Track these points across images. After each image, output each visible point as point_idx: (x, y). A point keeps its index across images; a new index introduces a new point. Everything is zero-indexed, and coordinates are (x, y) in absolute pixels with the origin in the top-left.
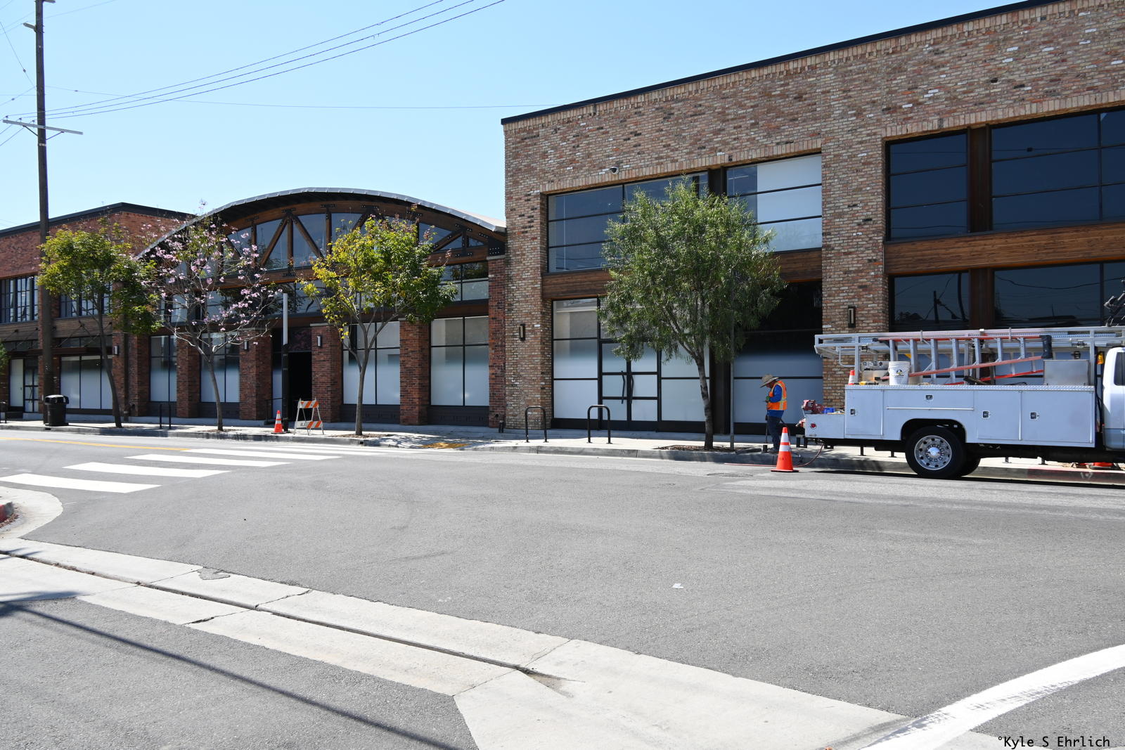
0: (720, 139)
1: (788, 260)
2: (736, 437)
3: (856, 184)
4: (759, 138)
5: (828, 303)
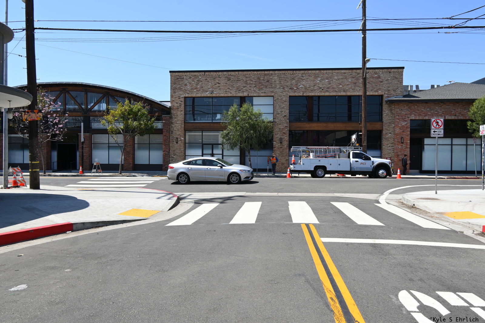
0: (245, 89)
3: (282, 106)
4: (256, 90)
5: (275, 137)
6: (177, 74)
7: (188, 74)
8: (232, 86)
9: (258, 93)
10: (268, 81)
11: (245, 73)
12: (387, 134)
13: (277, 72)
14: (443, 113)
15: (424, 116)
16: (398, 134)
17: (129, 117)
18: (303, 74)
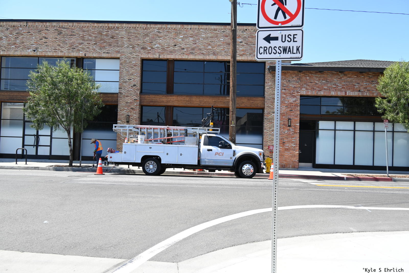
0: (81, 47)
1: (106, 96)
2: (82, 162)
3: (131, 72)
4: (97, 49)
5: (120, 113)
8: (64, 42)
9: (99, 53)
11: (82, 24)
12: (269, 113)
13: (124, 25)
14: (343, 88)
15: (319, 90)
16: (284, 114)
18: (160, 29)
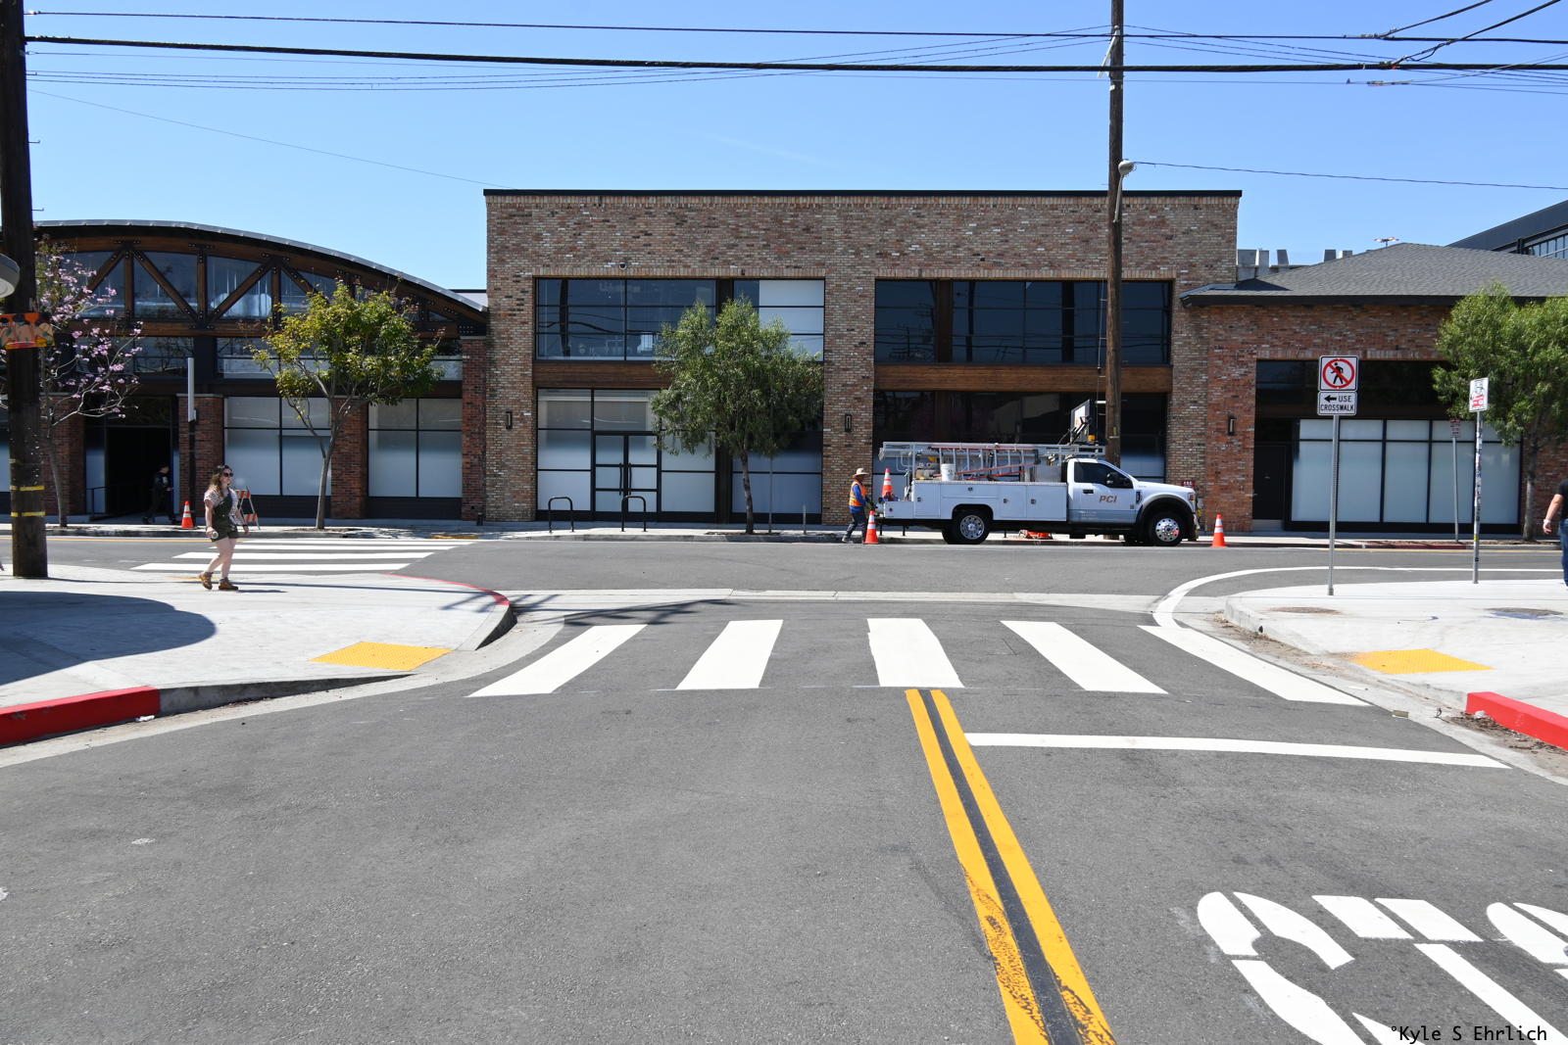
0: (733, 253)
3: (854, 312)
4: (770, 259)
5: (828, 410)
6: (508, 200)
7: (546, 200)
8: (691, 243)
9: (777, 267)
10: (807, 230)
11: (733, 200)
12: (1183, 405)
13: (836, 200)
14: (1358, 341)
15: (1301, 349)
16: (1218, 405)
17: (349, 340)
18: (920, 209)
